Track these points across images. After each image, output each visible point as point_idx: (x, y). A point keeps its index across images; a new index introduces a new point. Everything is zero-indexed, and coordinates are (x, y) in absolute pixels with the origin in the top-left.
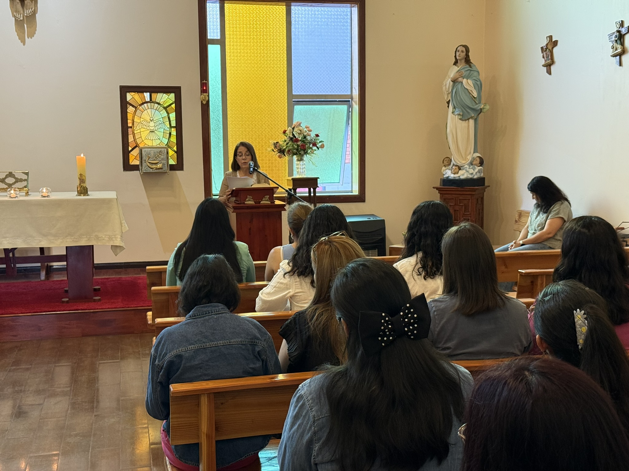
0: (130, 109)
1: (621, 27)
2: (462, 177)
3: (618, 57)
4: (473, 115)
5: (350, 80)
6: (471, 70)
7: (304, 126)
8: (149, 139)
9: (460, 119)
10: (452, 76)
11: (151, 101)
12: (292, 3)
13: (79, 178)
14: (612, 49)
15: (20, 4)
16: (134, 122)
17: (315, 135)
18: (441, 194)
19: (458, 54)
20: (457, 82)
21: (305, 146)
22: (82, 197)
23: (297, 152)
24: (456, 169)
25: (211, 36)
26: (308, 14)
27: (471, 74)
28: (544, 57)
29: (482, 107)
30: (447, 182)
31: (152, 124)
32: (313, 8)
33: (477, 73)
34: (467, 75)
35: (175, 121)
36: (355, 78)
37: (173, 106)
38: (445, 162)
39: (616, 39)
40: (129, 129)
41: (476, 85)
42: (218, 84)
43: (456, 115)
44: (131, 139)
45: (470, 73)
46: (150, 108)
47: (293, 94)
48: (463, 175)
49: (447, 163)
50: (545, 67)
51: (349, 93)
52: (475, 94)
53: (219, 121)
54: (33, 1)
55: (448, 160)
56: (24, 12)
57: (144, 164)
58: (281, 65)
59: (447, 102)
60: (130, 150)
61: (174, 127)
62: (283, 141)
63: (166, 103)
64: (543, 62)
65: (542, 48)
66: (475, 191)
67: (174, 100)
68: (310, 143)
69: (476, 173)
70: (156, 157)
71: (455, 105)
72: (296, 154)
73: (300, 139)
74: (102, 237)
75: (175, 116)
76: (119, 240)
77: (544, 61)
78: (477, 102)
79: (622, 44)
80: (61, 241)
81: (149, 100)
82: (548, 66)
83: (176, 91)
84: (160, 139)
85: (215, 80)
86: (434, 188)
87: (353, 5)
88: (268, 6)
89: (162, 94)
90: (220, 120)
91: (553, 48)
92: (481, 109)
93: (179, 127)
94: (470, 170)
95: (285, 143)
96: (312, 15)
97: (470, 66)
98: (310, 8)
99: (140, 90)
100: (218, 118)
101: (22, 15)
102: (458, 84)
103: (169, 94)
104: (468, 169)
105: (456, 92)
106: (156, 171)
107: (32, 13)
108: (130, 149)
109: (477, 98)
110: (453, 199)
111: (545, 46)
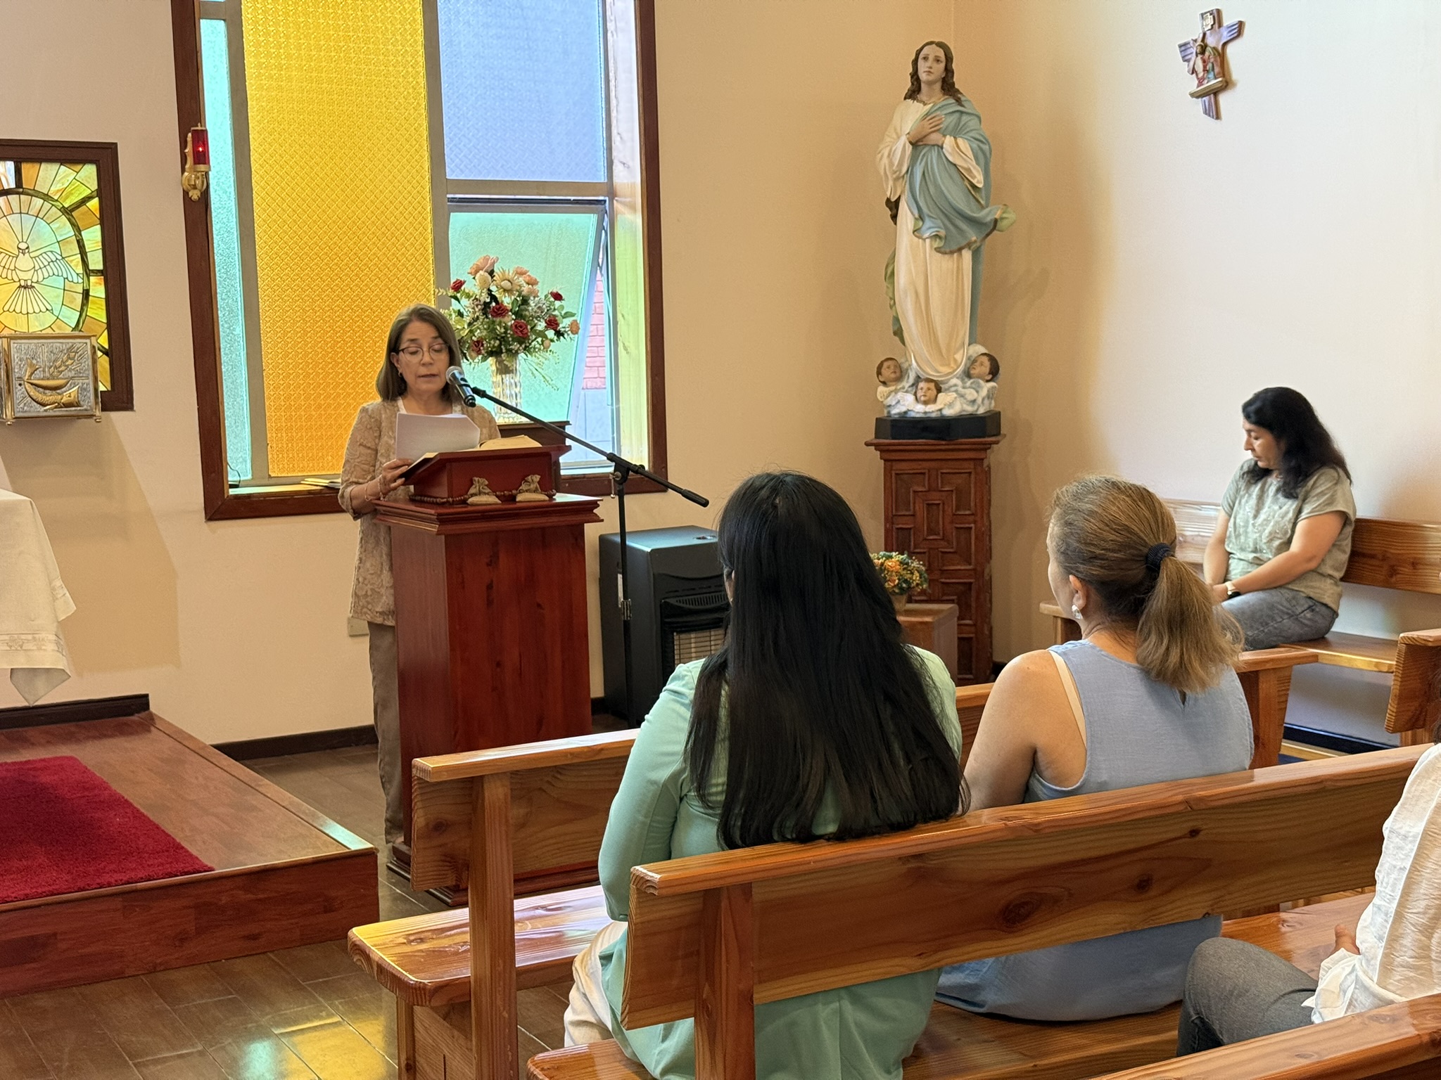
2: (948, 412)
4: (974, 238)
6: (962, 112)
9: (938, 250)
10: (908, 128)
11: (19, 188)
17: (551, 293)
18: (885, 460)
20: (926, 145)
21: (525, 328)
23: (498, 349)
24: (929, 389)
27: (962, 123)
28: (1194, 71)
29: (997, 216)
30: (903, 426)
31: (24, 262)
34: (953, 124)
35: (99, 255)
36: (624, 135)
37: (94, 204)
41: (980, 152)
43: (924, 240)
45: (960, 119)
46: (16, 209)
47: (448, 177)
48: (950, 405)
50: (1198, 98)
51: (602, 178)
52: (979, 180)
57: (18, 392)
61: (96, 272)
63: (71, 194)
64: (1193, 85)
65: (1184, 47)
66: (986, 450)
67: (95, 186)
68: (537, 318)
70: (56, 368)
73: (511, 305)
75: (99, 238)
77: (1197, 82)
78: (983, 202)
81: (13, 185)
82: (1211, 96)
83: (102, 156)
86: (865, 444)
89: (55, 166)
92: (996, 221)
93: (114, 272)
94: (968, 391)
95: (467, 320)
97: (959, 101)
102: (930, 150)
103: (80, 167)
104: (960, 389)
105: (924, 173)
106: (58, 412)
110: (924, 474)
111: (1194, 41)
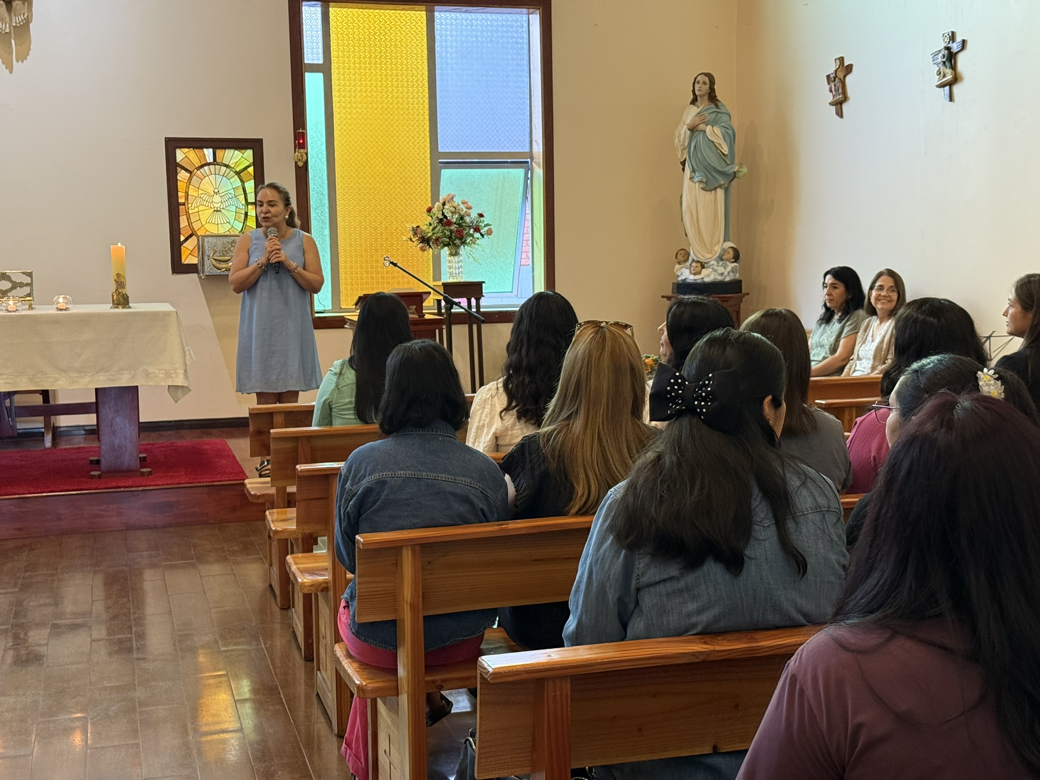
0: (182, 175)
1: (951, 42)
2: (707, 280)
3: (947, 88)
4: (723, 182)
5: (528, 130)
6: (718, 112)
7: (457, 200)
8: (213, 222)
9: (703, 189)
10: (688, 122)
11: (215, 162)
12: (436, 7)
13: (115, 280)
14: (938, 75)
15: (4, 6)
16: (188, 195)
17: (478, 214)
19: (697, 87)
20: (697, 131)
21: (463, 232)
22: (120, 310)
23: (449, 242)
24: (697, 267)
25: (308, 59)
26: (462, 25)
27: (718, 118)
28: (831, 91)
29: (735, 170)
30: (683, 287)
31: (217, 199)
32: (468, 15)
33: (727, 116)
34: (712, 119)
36: (537, 126)
37: (251, 169)
38: (680, 257)
39: (944, 60)
40: (180, 207)
41: (726, 135)
42: (320, 136)
43: (695, 183)
44: (183, 222)
45: (717, 116)
46: (213, 173)
47: (439, 151)
48: (708, 276)
49: (683, 259)
50: (833, 105)
51: (528, 150)
52: (725, 150)
53: (322, 194)
54: (26, 3)
55: (685, 253)
56: (11, 20)
57: (207, 263)
58: (420, 106)
59: (681, 163)
60: (182, 240)
62: (427, 225)
63: (239, 164)
64: (830, 98)
65: (828, 77)
66: (727, 301)
67: (251, 161)
68: (470, 227)
69: (729, 273)
70: (226, 251)
71: (695, 167)
72: (448, 245)
73: (454, 220)
74: (154, 373)
75: (253, 186)
76: (182, 376)
77: (832, 97)
78: (728, 162)
79: (954, 68)
80: (89, 379)
81: (212, 161)
82: (839, 105)
83: (256, 145)
84: (229, 223)
85: (316, 129)
86: (663, 297)
87: (531, 10)
88: (398, 12)
89: (231, 151)
90: (324, 193)
91: (845, 76)
92: (735, 173)
94: (719, 268)
95: (431, 227)
96: (467, 26)
97: (717, 106)
98: (464, 15)
99: (197, 144)
100: (321, 189)
101: (8, 25)
102: (699, 134)
103: (244, 151)
104: (715, 267)
105: (695, 146)
107: (24, 21)
108: (182, 238)
109: (729, 155)
111: (832, 74)
